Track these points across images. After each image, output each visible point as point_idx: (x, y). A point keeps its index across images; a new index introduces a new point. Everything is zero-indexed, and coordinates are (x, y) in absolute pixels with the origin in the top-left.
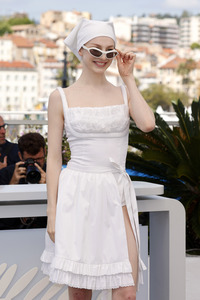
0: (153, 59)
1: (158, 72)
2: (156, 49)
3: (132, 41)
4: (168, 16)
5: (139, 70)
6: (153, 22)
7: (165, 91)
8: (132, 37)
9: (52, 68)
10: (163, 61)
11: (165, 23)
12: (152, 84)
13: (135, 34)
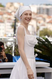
0: (44, 20)
1: (46, 24)
2: (45, 16)
3: (37, 13)
4: (49, 5)
5: (39, 23)
6: (45, 7)
7: (48, 31)
8: (37, 11)
9: (10, 22)
10: (48, 20)
11: (49, 7)
12: (44, 29)
13: (39, 11)
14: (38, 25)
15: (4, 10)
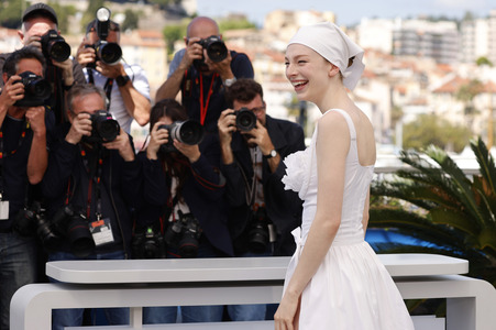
0: (423, 79)
1: (430, 98)
2: (426, 64)
3: (393, 53)
4: (444, 19)
5: (403, 93)
6: (423, 27)
7: (439, 124)
8: (394, 47)
9: (280, 91)
10: (437, 81)
11: (441, 28)
12: (422, 116)
13: (398, 43)
14: (398, 100)
15: (253, 40)
